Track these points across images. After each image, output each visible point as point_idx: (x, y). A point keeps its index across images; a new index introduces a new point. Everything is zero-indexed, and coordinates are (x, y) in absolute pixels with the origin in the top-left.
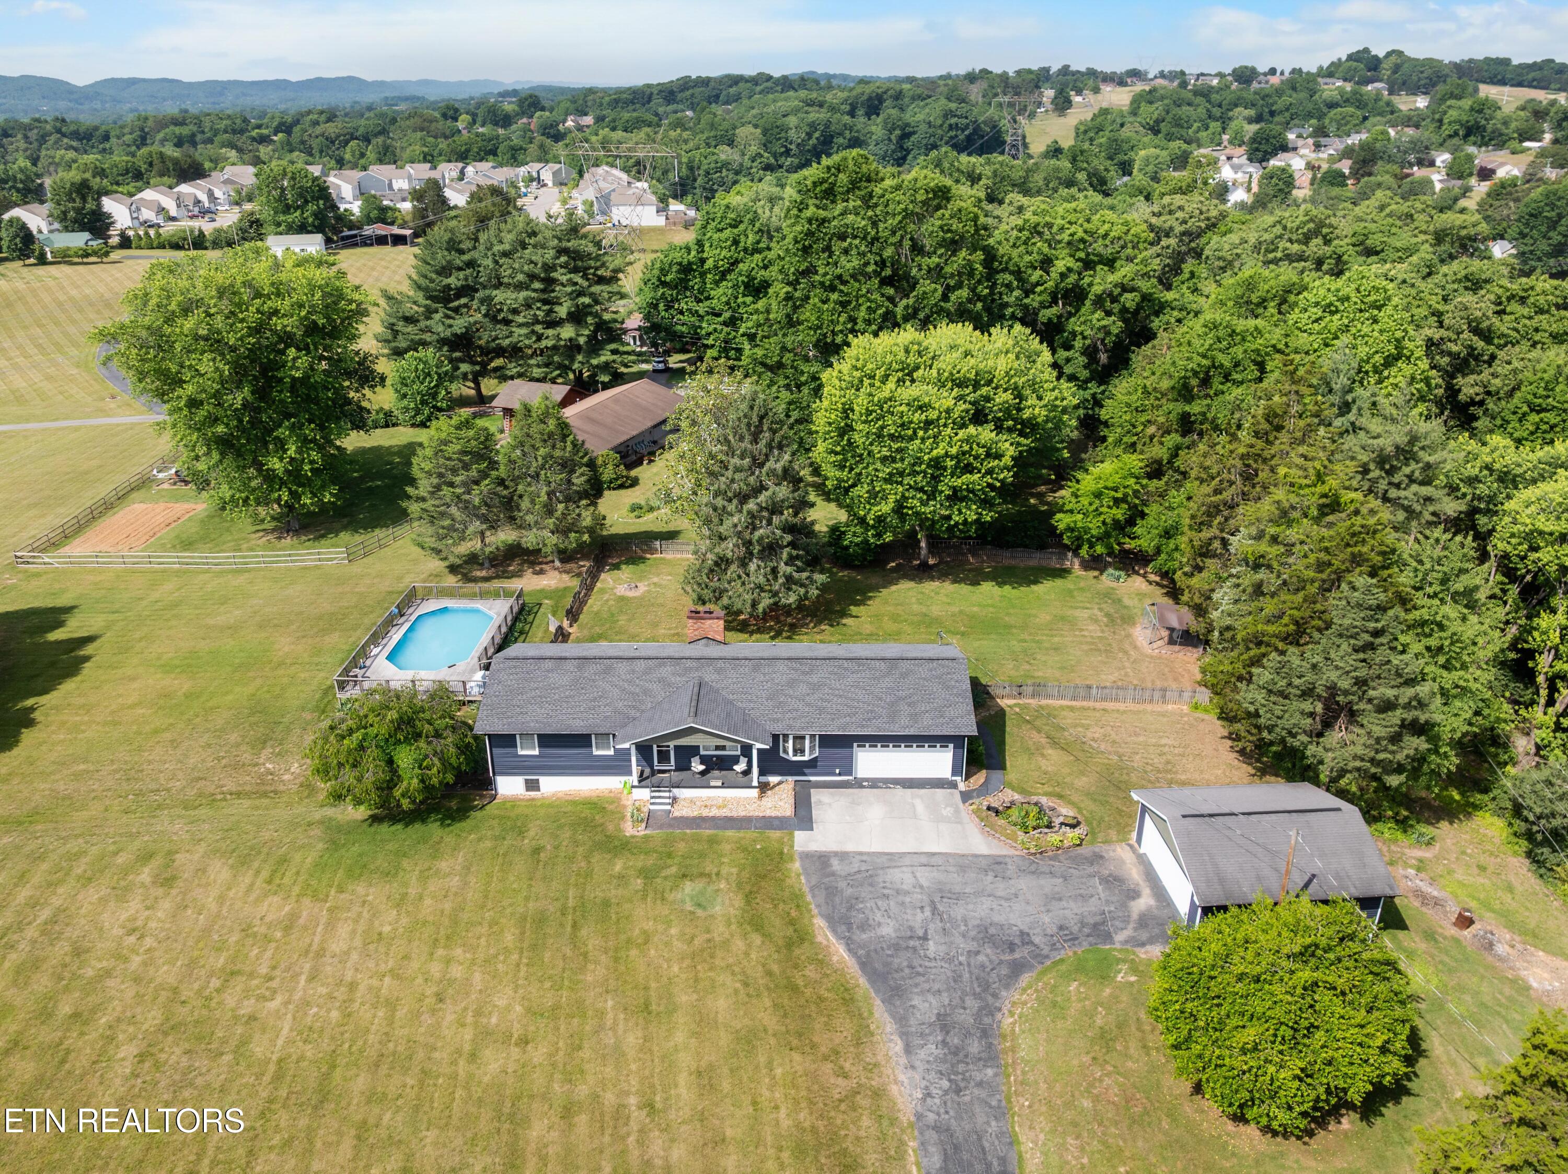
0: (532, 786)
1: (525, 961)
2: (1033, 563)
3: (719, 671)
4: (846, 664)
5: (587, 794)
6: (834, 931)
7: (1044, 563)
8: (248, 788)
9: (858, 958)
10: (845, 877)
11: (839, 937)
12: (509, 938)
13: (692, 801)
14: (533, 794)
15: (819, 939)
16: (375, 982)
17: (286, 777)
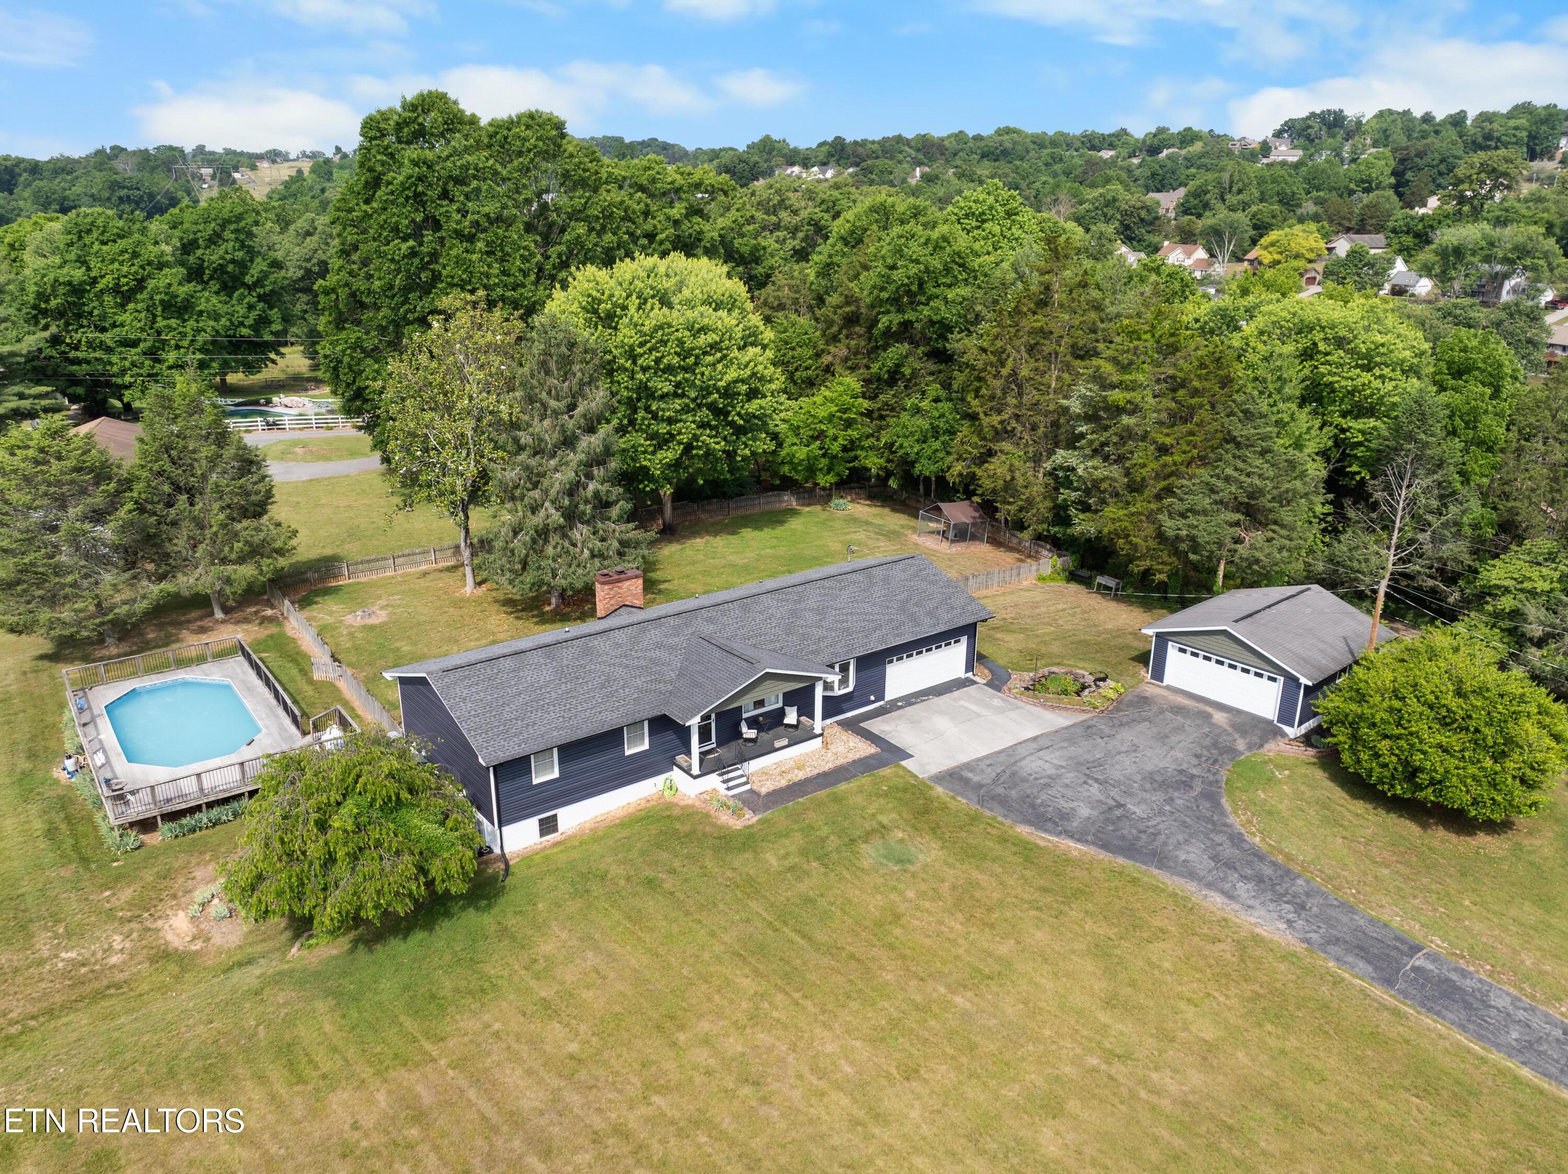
0: (548, 826)
1: (797, 995)
2: (756, 510)
3: (710, 620)
4: (826, 583)
5: (621, 813)
6: (1045, 831)
7: (768, 508)
8: (58, 999)
9: (1094, 843)
10: (994, 781)
11: (1059, 834)
12: (748, 984)
13: (764, 772)
14: (552, 838)
15: (1042, 843)
16: (643, 1110)
17: (114, 959)
